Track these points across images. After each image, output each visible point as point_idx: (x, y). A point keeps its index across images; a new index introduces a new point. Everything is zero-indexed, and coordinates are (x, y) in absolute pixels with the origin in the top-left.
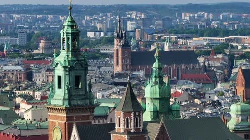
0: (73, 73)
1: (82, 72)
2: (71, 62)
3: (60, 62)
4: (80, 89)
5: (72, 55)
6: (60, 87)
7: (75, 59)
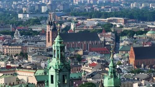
0: (61, 74)
1: (66, 72)
2: (60, 66)
3: (53, 66)
4: (66, 84)
5: (61, 61)
6: (52, 82)
7: (62, 64)
